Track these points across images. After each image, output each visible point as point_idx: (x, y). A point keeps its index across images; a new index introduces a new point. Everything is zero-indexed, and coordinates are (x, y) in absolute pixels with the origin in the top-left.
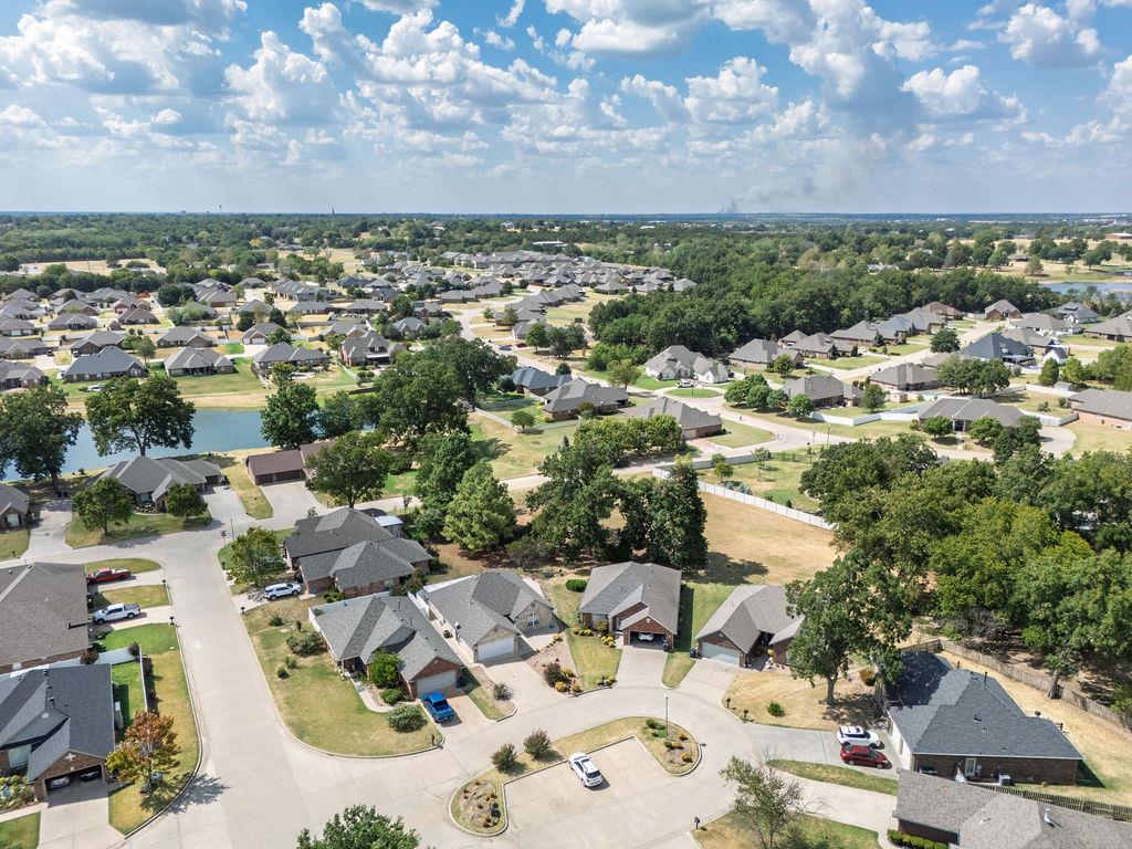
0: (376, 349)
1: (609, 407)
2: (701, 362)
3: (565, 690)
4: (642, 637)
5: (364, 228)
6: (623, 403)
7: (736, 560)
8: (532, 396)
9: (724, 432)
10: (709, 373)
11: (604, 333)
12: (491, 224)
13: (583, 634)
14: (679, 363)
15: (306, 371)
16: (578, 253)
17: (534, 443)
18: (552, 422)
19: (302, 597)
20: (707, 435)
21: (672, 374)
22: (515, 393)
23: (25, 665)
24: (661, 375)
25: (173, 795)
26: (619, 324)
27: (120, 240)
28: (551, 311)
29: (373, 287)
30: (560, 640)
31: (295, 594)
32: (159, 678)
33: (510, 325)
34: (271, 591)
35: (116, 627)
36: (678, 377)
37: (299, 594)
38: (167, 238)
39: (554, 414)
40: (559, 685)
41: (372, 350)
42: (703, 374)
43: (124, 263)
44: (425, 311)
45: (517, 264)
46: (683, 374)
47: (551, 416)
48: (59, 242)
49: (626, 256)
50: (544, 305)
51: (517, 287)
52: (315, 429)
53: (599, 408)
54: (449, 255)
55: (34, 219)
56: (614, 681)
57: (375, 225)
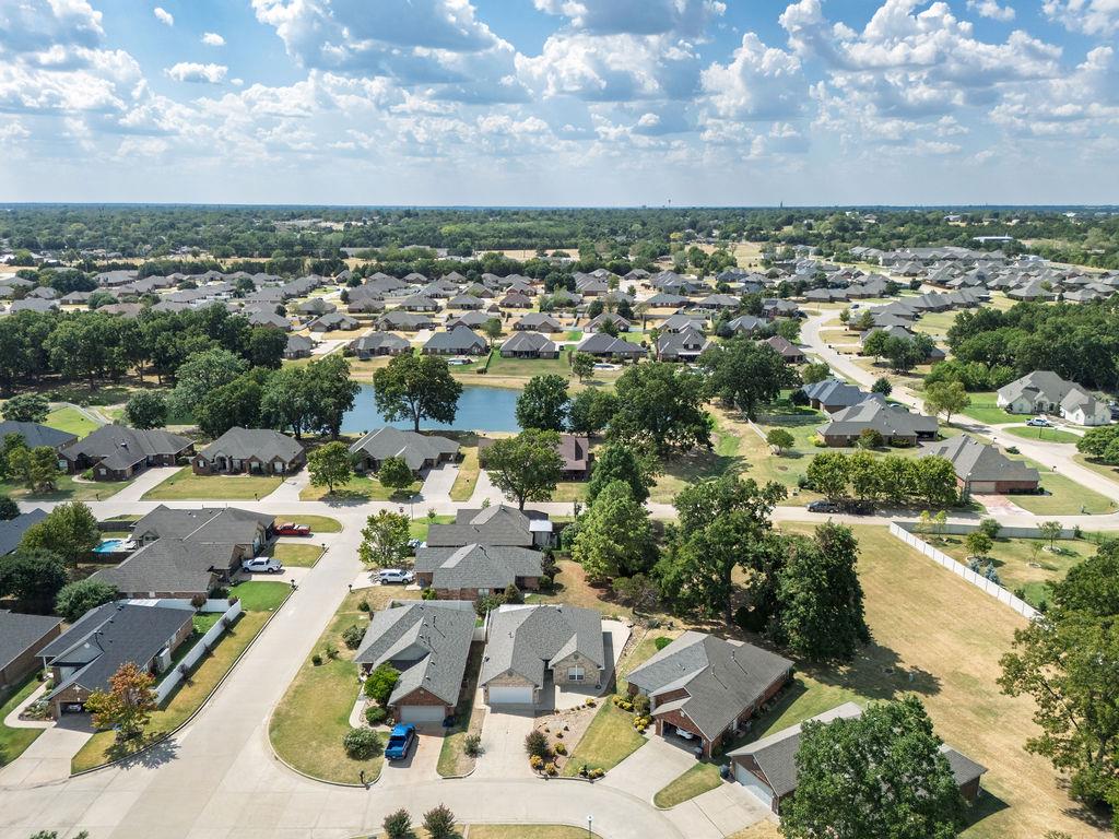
0: (691, 346)
1: (903, 438)
2: (1076, 394)
3: (538, 768)
4: (680, 732)
5: (789, 222)
6: (931, 436)
7: (906, 667)
8: (826, 413)
9: (1042, 492)
10: (1080, 411)
11: (961, 347)
12: (930, 217)
13: (622, 707)
14: (1041, 393)
15: (617, 363)
16: (1021, 250)
17: (781, 468)
18: (823, 446)
19: (409, 587)
20: (1012, 492)
21: (1028, 407)
22: (810, 408)
23: (158, 596)
24: (1011, 406)
25: (135, 750)
26: (986, 338)
27: (567, 232)
28: (928, 318)
29: (747, 282)
30: (592, 705)
31: (405, 583)
32: (234, 634)
33: (863, 330)
34: (384, 574)
35: (255, 578)
36: (1039, 410)
37: (409, 583)
38: (606, 231)
39: (828, 438)
40: (538, 759)
41: (686, 347)
42: (1072, 411)
43: (550, 252)
44: (776, 309)
45: (929, 262)
46: (1045, 408)
47: (822, 440)
48: (519, 233)
49: (1086, 256)
50: (921, 309)
51: (906, 288)
52: (566, 422)
53: (890, 438)
54: (858, 250)
55: (516, 213)
56: (601, 775)
57: (800, 219)
